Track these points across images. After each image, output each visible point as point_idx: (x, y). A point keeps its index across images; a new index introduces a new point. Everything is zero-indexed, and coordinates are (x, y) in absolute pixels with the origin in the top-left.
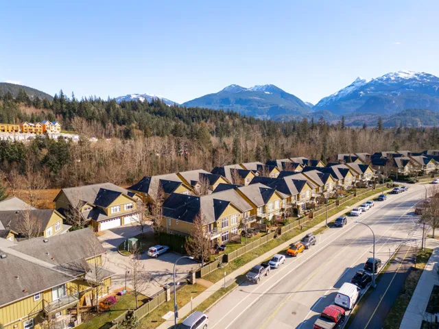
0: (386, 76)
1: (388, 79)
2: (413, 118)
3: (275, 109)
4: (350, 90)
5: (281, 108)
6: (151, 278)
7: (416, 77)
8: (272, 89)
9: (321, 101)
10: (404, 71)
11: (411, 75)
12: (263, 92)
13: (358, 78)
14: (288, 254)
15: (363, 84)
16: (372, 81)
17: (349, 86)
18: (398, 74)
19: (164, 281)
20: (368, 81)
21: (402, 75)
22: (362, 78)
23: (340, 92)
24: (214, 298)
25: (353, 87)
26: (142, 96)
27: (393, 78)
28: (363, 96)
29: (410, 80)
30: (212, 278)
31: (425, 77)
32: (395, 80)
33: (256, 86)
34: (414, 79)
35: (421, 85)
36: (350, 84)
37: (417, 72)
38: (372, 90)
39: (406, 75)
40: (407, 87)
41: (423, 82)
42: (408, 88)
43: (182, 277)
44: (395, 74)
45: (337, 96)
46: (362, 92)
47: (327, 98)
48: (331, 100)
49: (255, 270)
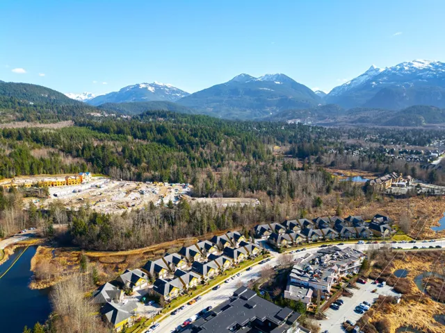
0: (399, 65)
1: (402, 69)
2: (417, 115)
3: (284, 101)
4: (363, 80)
5: (290, 100)
6: (149, 313)
7: (431, 66)
8: (283, 78)
9: (334, 90)
10: (418, 60)
11: (426, 64)
12: (273, 82)
13: (372, 67)
14: (189, 304)
15: (376, 74)
16: (385, 71)
17: (362, 75)
18: (412, 64)
19: (152, 314)
20: (382, 70)
21: (416, 65)
22: (375, 67)
23: (352, 81)
24: (164, 318)
25: (367, 76)
26: (151, 85)
27: (406, 68)
28: (376, 87)
29: (425, 70)
30: (165, 313)
31: (440, 67)
32: (409, 70)
33: (266, 75)
34: (429, 69)
35: (435, 76)
36: (364, 72)
37: (432, 62)
38: (385, 81)
39: (421, 65)
40: (420, 77)
41: (438, 72)
42: (422, 79)
43: (157, 313)
44: (409, 63)
45: (349, 85)
46: (374, 83)
47: (339, 87)
48: (344, 89)
49: (176, 311)
